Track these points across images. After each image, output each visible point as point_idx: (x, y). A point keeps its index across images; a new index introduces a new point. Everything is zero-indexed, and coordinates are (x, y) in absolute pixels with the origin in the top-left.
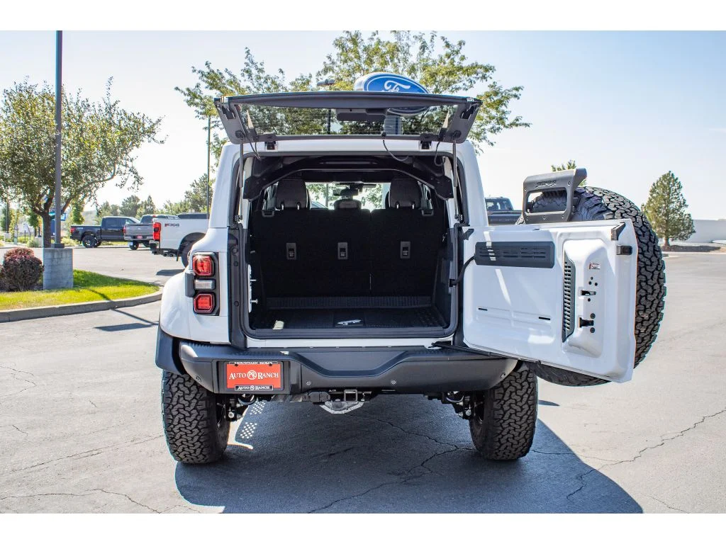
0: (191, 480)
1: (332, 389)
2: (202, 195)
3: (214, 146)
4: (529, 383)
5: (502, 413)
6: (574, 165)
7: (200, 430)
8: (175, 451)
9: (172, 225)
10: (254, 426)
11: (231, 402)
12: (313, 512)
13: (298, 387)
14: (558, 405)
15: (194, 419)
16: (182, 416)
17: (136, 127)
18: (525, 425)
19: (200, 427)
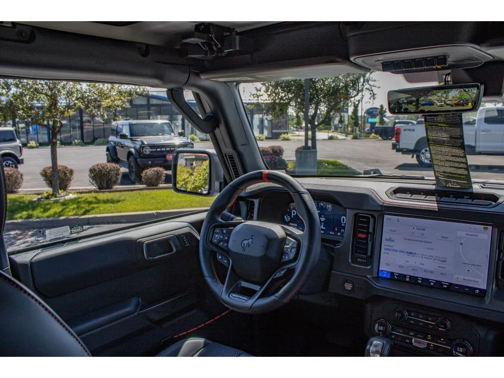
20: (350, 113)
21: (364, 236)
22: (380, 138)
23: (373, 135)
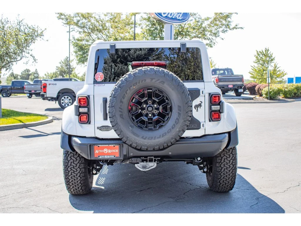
0: (76, 201)
1: (142, 157)
2: (65, 68)
3: (72, 42)
4: (233, 155)
5: (221, 168)
6: (268, 49)
7: (81, 177)
8: (69, 188)
9: (53, 84)
10: (104, 179)
11: (94, 166)
12: (134, 213)
13: (127, 156)
14: (250, 169)
15: (78, 173)
16: (73, 171)
17: (33, 32)
18: (231, 174)
19: (81, 176)
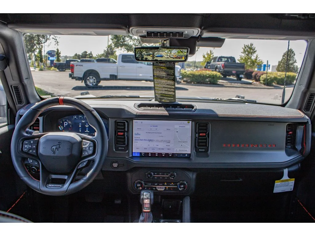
2: (109, 51)
6: (253, 44)
9: (79, 65)
20: (36, 53)
21: (122, 134)
22: (57, 70)
23: (53, 68)
